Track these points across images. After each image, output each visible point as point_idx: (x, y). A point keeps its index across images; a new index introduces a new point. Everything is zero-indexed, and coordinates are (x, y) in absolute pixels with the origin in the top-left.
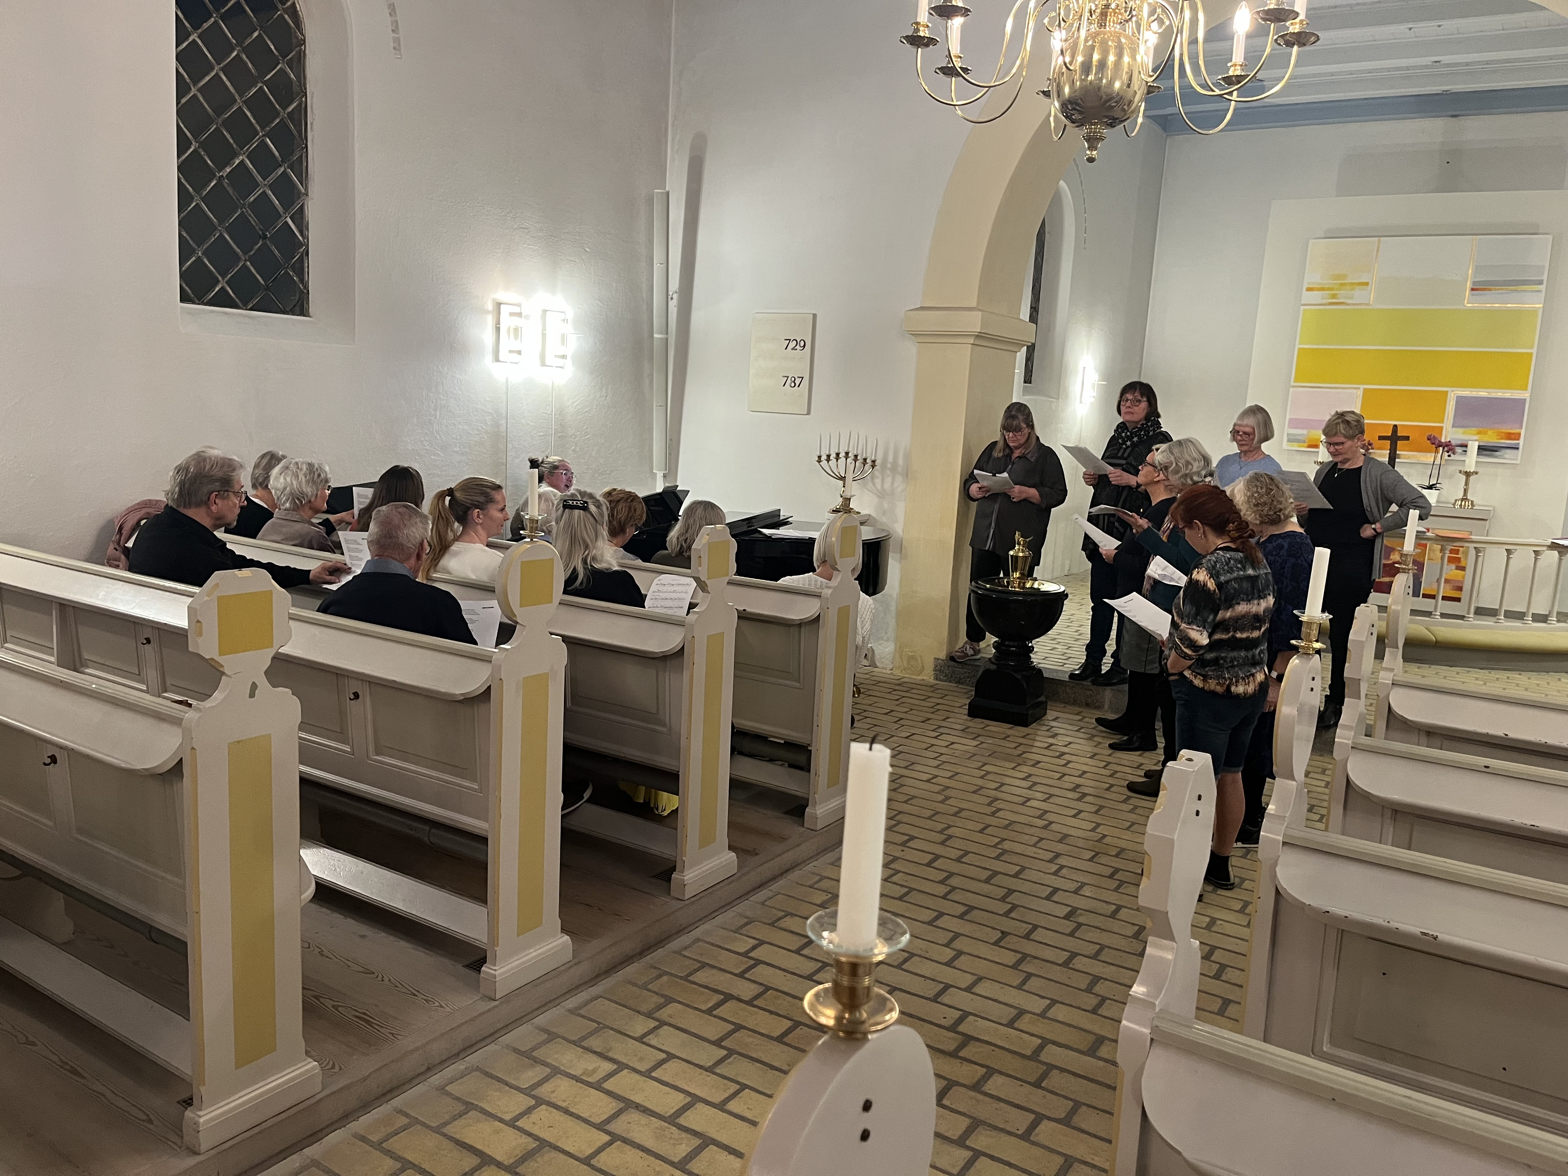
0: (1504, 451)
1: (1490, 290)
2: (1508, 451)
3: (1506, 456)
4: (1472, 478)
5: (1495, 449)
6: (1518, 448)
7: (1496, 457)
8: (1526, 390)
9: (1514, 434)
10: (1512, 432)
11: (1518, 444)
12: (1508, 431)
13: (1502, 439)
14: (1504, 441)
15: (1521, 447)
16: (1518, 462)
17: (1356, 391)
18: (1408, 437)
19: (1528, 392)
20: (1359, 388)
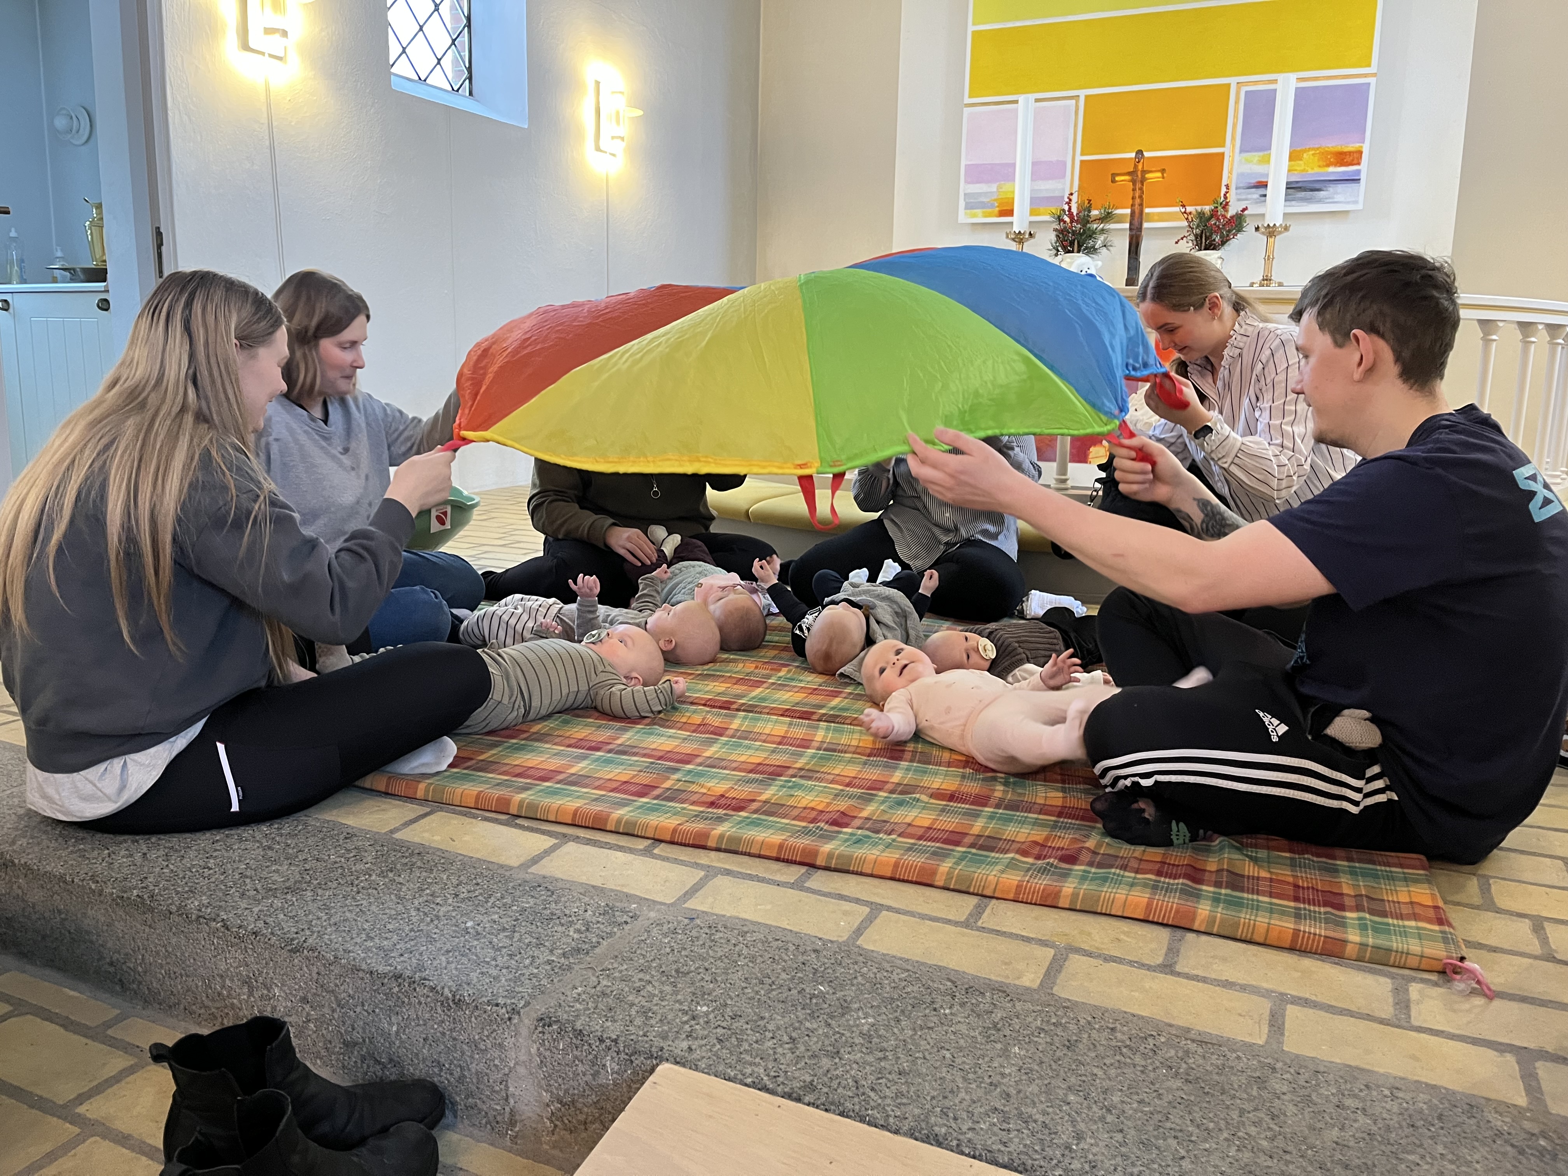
0: (1332, 189)
2: (1340, 187)
3: (1338, 198)
5: (1317, 186)
6: (1358, 180)
7: (1320, 201)
8: (1369, 65)
9: (1350, 153)
10: (1346, 150)
11: (1359, 172)
12: (1339, 149)
13: (1328, 165)
14: (1331, 169)
15: (1363, 177)
16: (1360, 206)
17: (1073, 102)
18: (1163, 171)
19: (1372, 69)
20: (1077, 97)
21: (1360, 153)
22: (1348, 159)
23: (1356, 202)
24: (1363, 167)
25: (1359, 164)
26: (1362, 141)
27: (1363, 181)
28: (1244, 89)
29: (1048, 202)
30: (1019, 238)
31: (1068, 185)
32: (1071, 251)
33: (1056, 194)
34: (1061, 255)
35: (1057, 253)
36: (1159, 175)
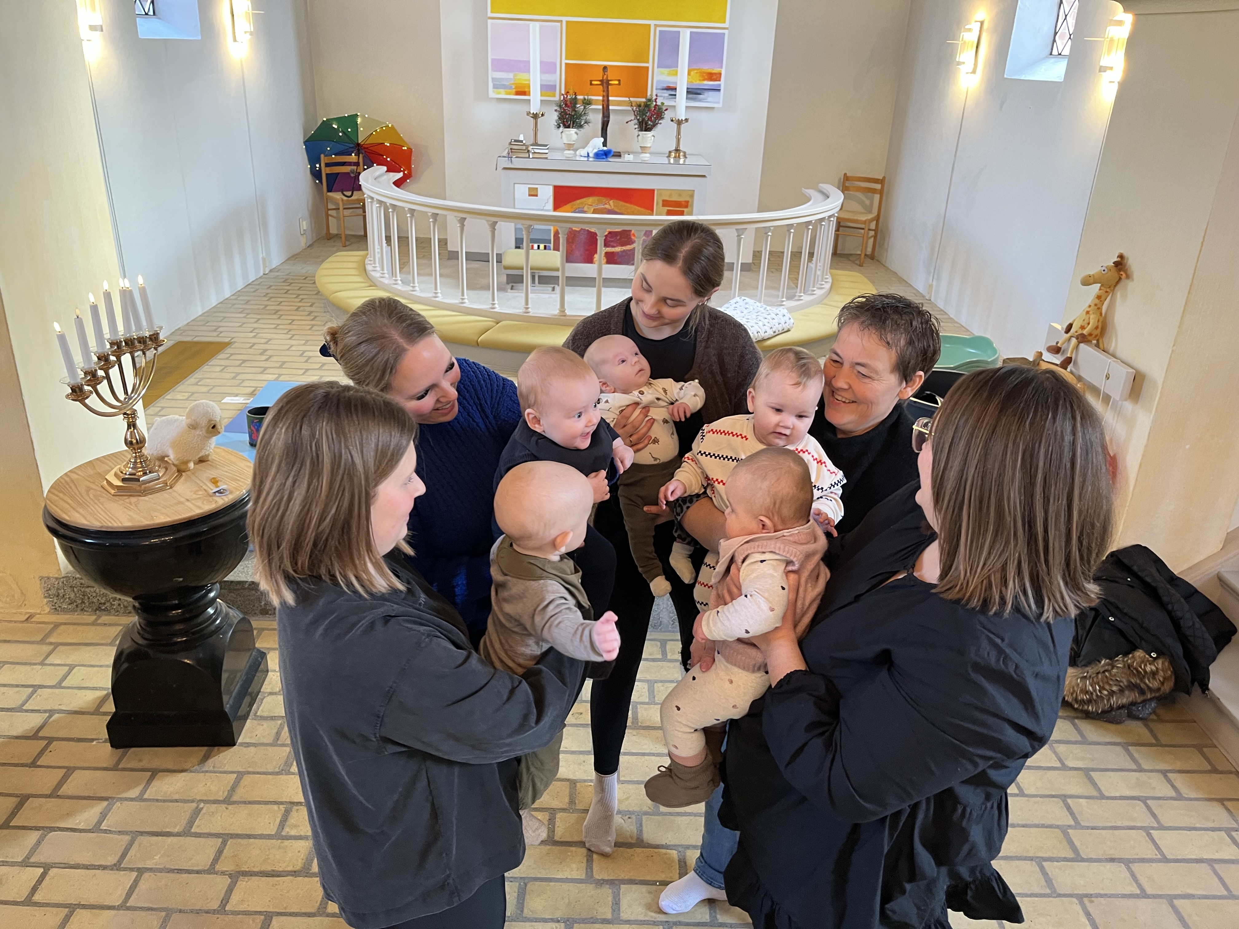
0: (706, 94)
2: (711, 93)
3: (709, 99)
4: (683, 126)
5: (699, 91)
6: (720, 90)
7: (700, 101)
8: (724, 22)
9: (715, 74)
10: (713, 72)
11: (720, 85)
12: (710, 71)
13: (704, 80)
14: (706, 82)
15: (722, 88)
16: (720, 105)
17: (559, 24)
18: (619, 81)
19: (726, 25)
20: (562, 21)
21: (720, 74)
22: (715, 77)
23: (718, 103)
24: (722, 82)
25: (720, 80)
26: (722, 67)
27: (722, 91)
28: (658, 29)
29: (547, 88)
30: (535, 116)
31: (558, 78)
32: (569, 127)
33: (551, 83)
34: (561, 129)
35: (559, 127)
36: (617, 82)
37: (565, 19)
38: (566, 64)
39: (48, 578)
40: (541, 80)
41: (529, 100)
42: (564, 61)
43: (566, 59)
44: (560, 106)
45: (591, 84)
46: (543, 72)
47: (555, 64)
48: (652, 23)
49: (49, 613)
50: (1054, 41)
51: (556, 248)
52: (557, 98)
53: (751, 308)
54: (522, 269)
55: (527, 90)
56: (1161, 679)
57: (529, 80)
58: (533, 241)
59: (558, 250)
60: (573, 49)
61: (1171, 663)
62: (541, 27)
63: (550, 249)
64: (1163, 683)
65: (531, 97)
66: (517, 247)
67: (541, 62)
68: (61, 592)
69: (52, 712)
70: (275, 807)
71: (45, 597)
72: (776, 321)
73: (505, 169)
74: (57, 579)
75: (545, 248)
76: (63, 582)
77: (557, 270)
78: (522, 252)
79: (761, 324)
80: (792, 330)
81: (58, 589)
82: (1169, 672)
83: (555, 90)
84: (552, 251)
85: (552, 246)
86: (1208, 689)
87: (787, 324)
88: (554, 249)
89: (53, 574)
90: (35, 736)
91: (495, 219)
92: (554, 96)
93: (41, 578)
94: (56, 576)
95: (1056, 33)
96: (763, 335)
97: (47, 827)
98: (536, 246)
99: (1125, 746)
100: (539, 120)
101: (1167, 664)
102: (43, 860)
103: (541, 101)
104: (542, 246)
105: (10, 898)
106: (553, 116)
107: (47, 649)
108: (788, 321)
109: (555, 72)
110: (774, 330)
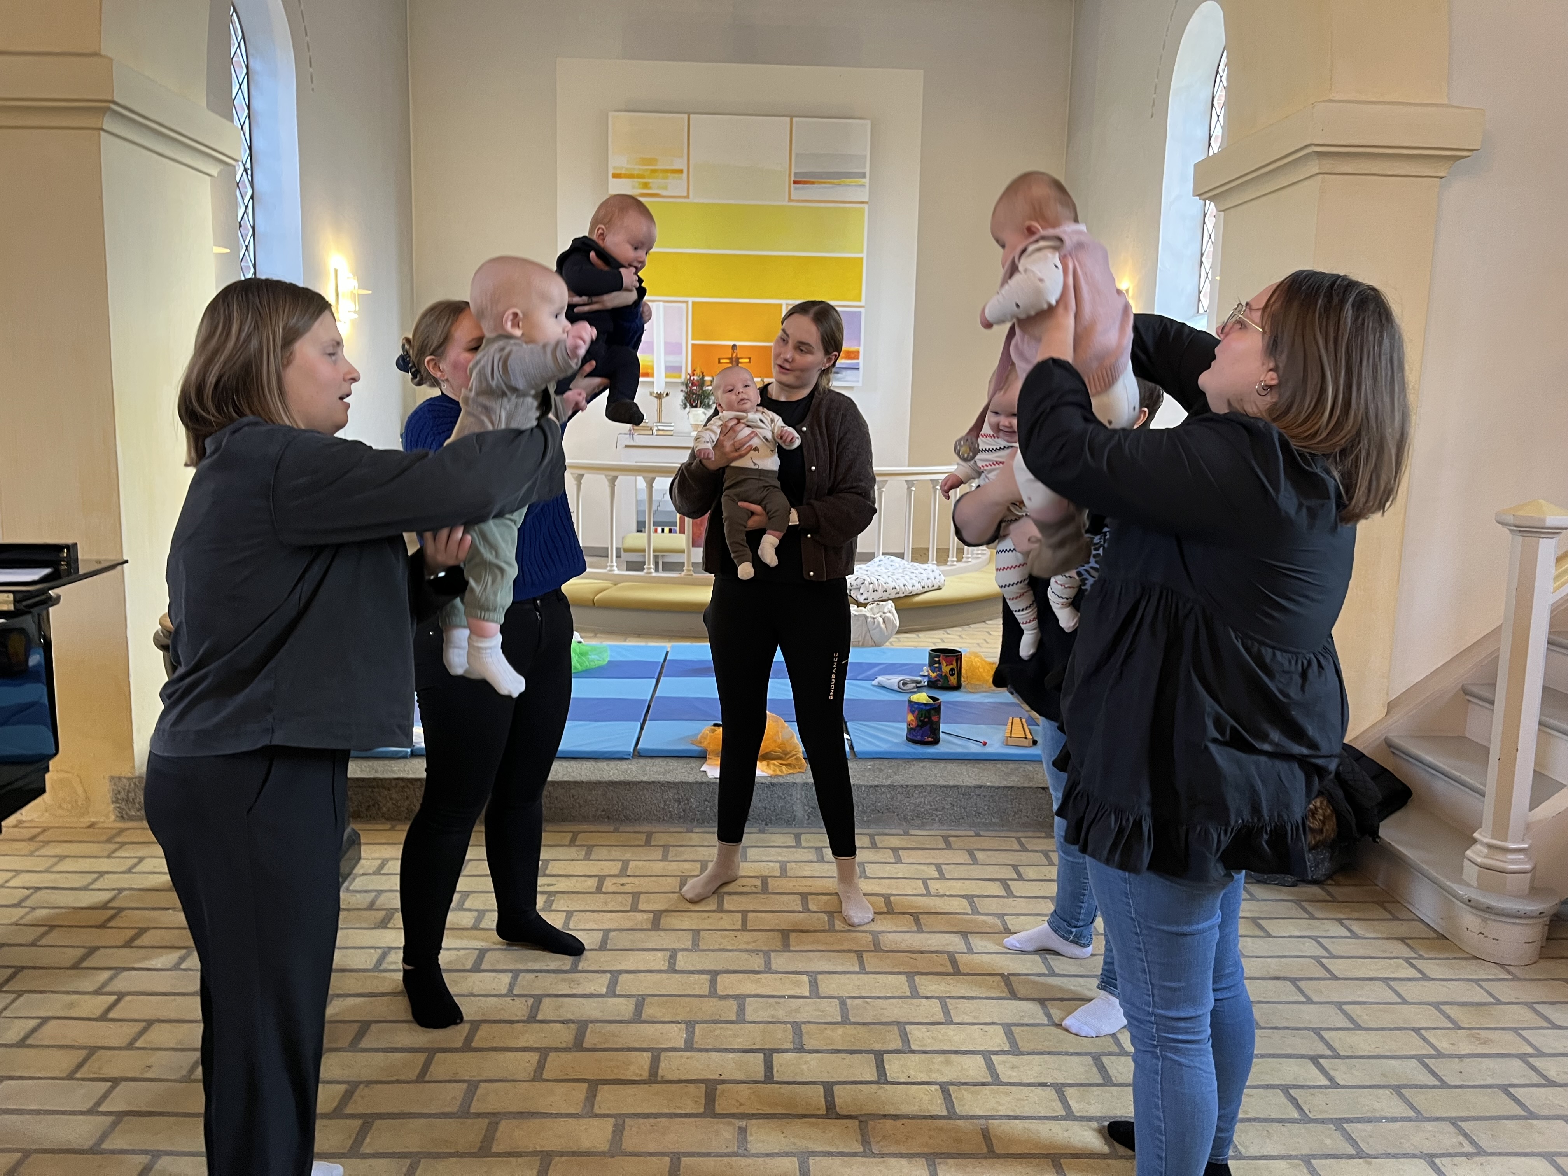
1: (813, 183)
2: (849, 372)
3: (849, 378)
6: (858, 369)
8: (860, 300)
9: (853, 352)
11: (858, 364)
15: (861, 366)
16: (860, 384)
17: (684, 305)
18: (750, 358)
19: (862, 303)
20: (687, 302)
21: (858, 352)
22: (853, 355)
23: (858, 381)
24: (861, 361)
25: (858, 358)
26: (859, 345)
27: (861, 369)
29: (672, 370)
30: (659, 396)
31: (685, 362)
32: (696, 406)
33: (677, 364)
34: (688, 409)
35: (685, 407)
36: (747, 360)
37: (690, 300)
38: (693, 345)
39: (120, 778)
40: (666, 362)
41: (653, 382)
42: (690, 342)
43: (693, 339)
44: (687, 386)
45: (719, 362)
46: (667, 353)
47: (681, 345)
48: (783, 302)
49: (115, 821)
50: (1199, 300)
51: (682, 531)
52: (683, 379)
53: (897, 565)
54: (644, 551)
55: (650, 371)
56: (1321, 818)
57: (653, 362)
58: (656, 524)
59: (684, 533)
60: (700, 327)
61: (1329, 802)
62: (665, 307)
63: (675, 532)
64: (1324, 823)
65: (655, 379)
66: (639, 531)
67: (666, 343)
68: (132, 795)
69: (120, 890)
70: (372, 951)
71: (113, 802)
72: (924, 576)
73: (626, 446)
74: (129, 779)
75: (670, 531)
76: (135, 784)
77: (683, 552)
78: (644, 535)
79: (907, 578)
80: (944, 589)
81: (128, 791)
82: (1329, 811)
83: (681, 371)
84: (678, 535)
85: (678, 529)
86: (1378, 837)
87: (937, 581)
88: (680, 532)
89: (125, 772)
90: (105, 906)
91: (615, 474)
92: (680, 377)
93: (112, 778)
94: (130, 775)
95: (1200, 292)
96: (911, 588)
97: (120, 968)
98: (660, 529)
99: (1298, 902)
100: (663, 400)
101: (1325, 803)
102: (116, 990)
103: (666, 383)
104: (667, 529)
105: (84, 1016)
106: (678, 397)
107: (112, 847)
108: (938, 577)
109: (681, 353)
110: (923, 585)
